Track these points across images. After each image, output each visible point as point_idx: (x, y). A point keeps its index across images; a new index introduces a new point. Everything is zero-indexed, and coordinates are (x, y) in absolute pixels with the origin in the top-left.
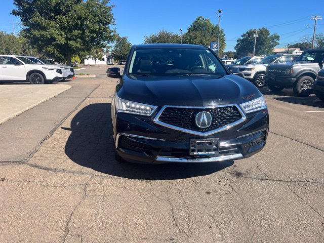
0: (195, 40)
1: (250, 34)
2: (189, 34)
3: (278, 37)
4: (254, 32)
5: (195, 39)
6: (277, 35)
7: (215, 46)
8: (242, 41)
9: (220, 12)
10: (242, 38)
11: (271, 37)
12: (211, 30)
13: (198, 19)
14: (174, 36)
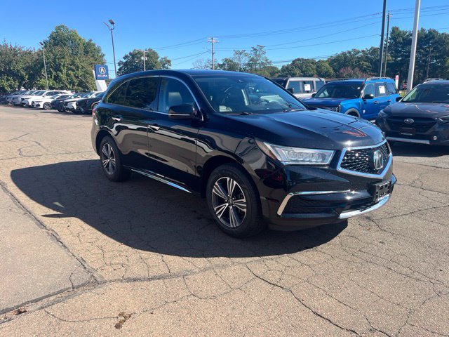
0: (63, 60)
1: (134, 55)
2: (51, 51)
3: (169, 62)
4: (140, 54)
5: (63, 58)
6: (168, 59)
7: (102, 70)
8: (125, 64)
9: (113, 23)
10: (124, 61)
11: (161, 62)
12: (81, 46)
13: (58, 28)
14: (26, 53)
